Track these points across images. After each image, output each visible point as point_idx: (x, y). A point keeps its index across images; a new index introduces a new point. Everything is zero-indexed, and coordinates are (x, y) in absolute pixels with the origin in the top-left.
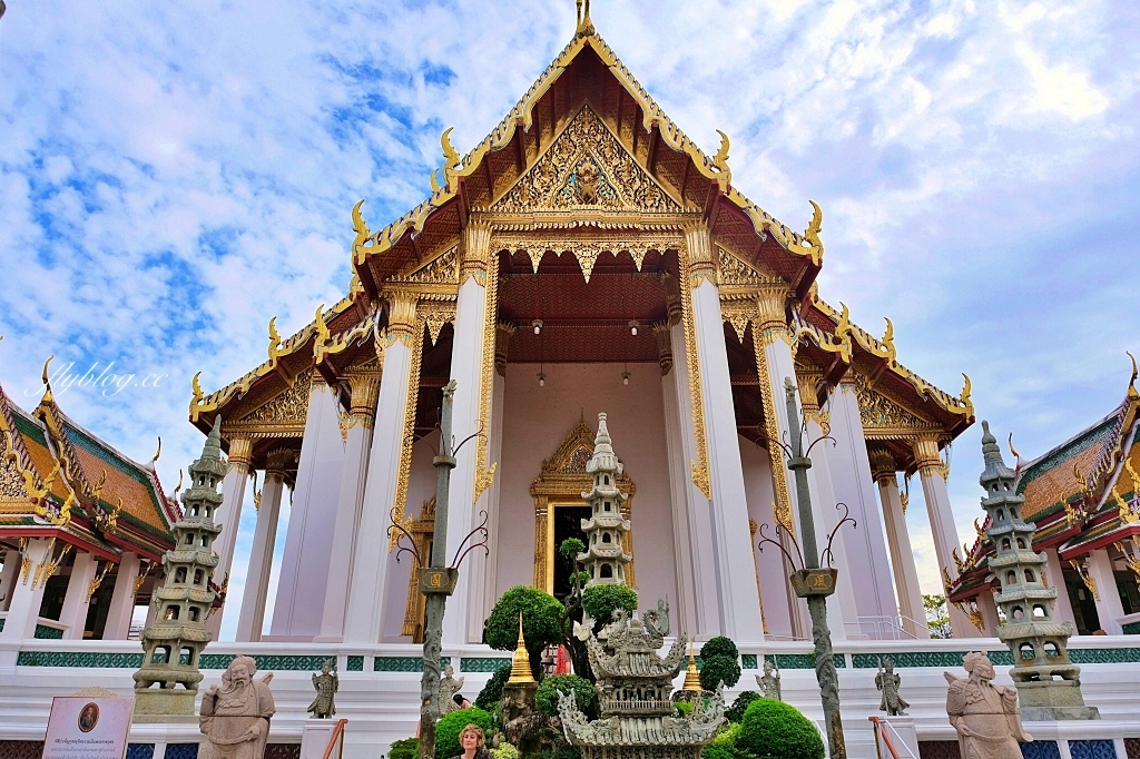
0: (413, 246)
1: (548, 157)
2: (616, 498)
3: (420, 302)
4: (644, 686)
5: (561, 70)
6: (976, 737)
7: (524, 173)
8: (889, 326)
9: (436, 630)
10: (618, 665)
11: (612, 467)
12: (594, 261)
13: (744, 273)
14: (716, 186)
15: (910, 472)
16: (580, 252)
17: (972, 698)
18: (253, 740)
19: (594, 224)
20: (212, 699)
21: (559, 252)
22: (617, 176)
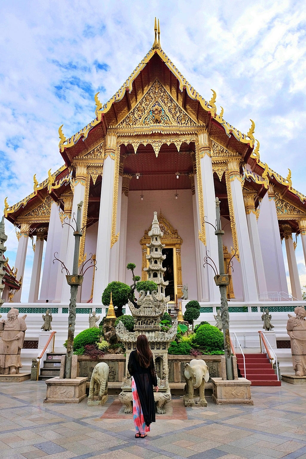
0: (84, 143)
1: (141, 103)
2: (160, 246)
3: (88, 167)
4: (149, 320)
5: (145, 65)
6: (297, 339)
7: (131, 111)
8: (290, 173)
9: (74, 299)
10: (140, 312)
11: (159, 234)
12: (160, 148)
13: (222, 152)
14: (210, 114)
15: (298, 233)
16: (154, 144)
17: (296, 324)
18: (18, 339)
19: (159, 132)
20: (2, 325)
21: (145, 144)
22: (170, 111)
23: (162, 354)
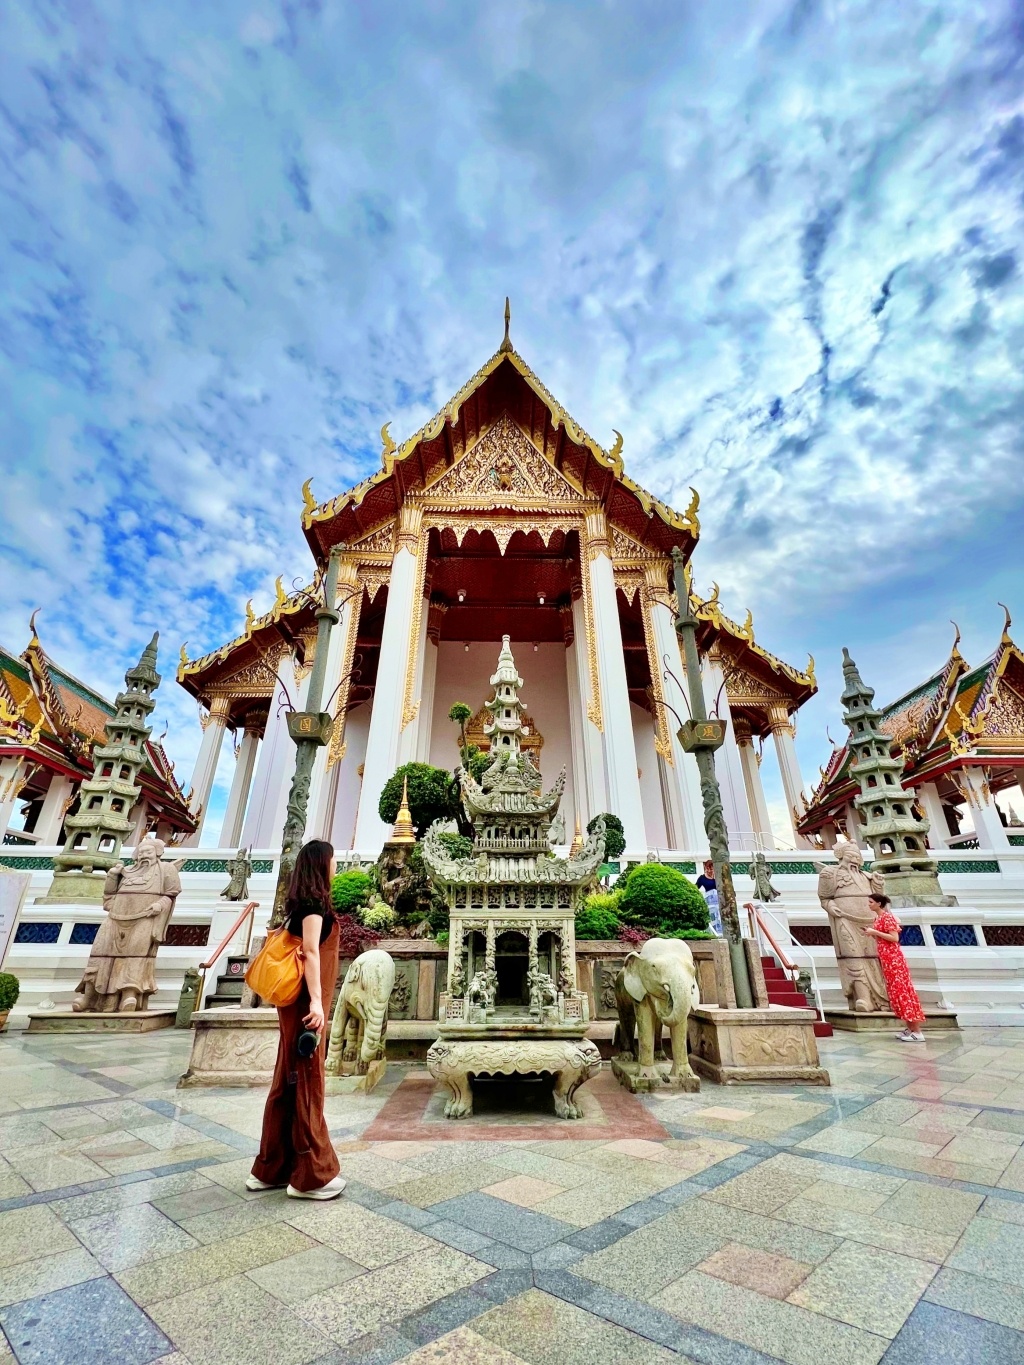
0: (354, 517)
1: (473, 454)
2: (516, 705)
3: (361, 567)
4: (518, 824)
5: (484, 379)
6: (848, 918)
7: (452, 467)
8: (750, 616)
9: (303, 776)
10: (491, 802)
11: (513, 679)
12: (509, 538)
13: (634, 549)
14: (612, 473)
15: (764, 736)
16: (497, 531)
17: (843, 882)
18: (153, 917)
19: (509, 507)
20: (116, 878)
21: (479, 530)
22: (530, 470)
23: (558, 923)
